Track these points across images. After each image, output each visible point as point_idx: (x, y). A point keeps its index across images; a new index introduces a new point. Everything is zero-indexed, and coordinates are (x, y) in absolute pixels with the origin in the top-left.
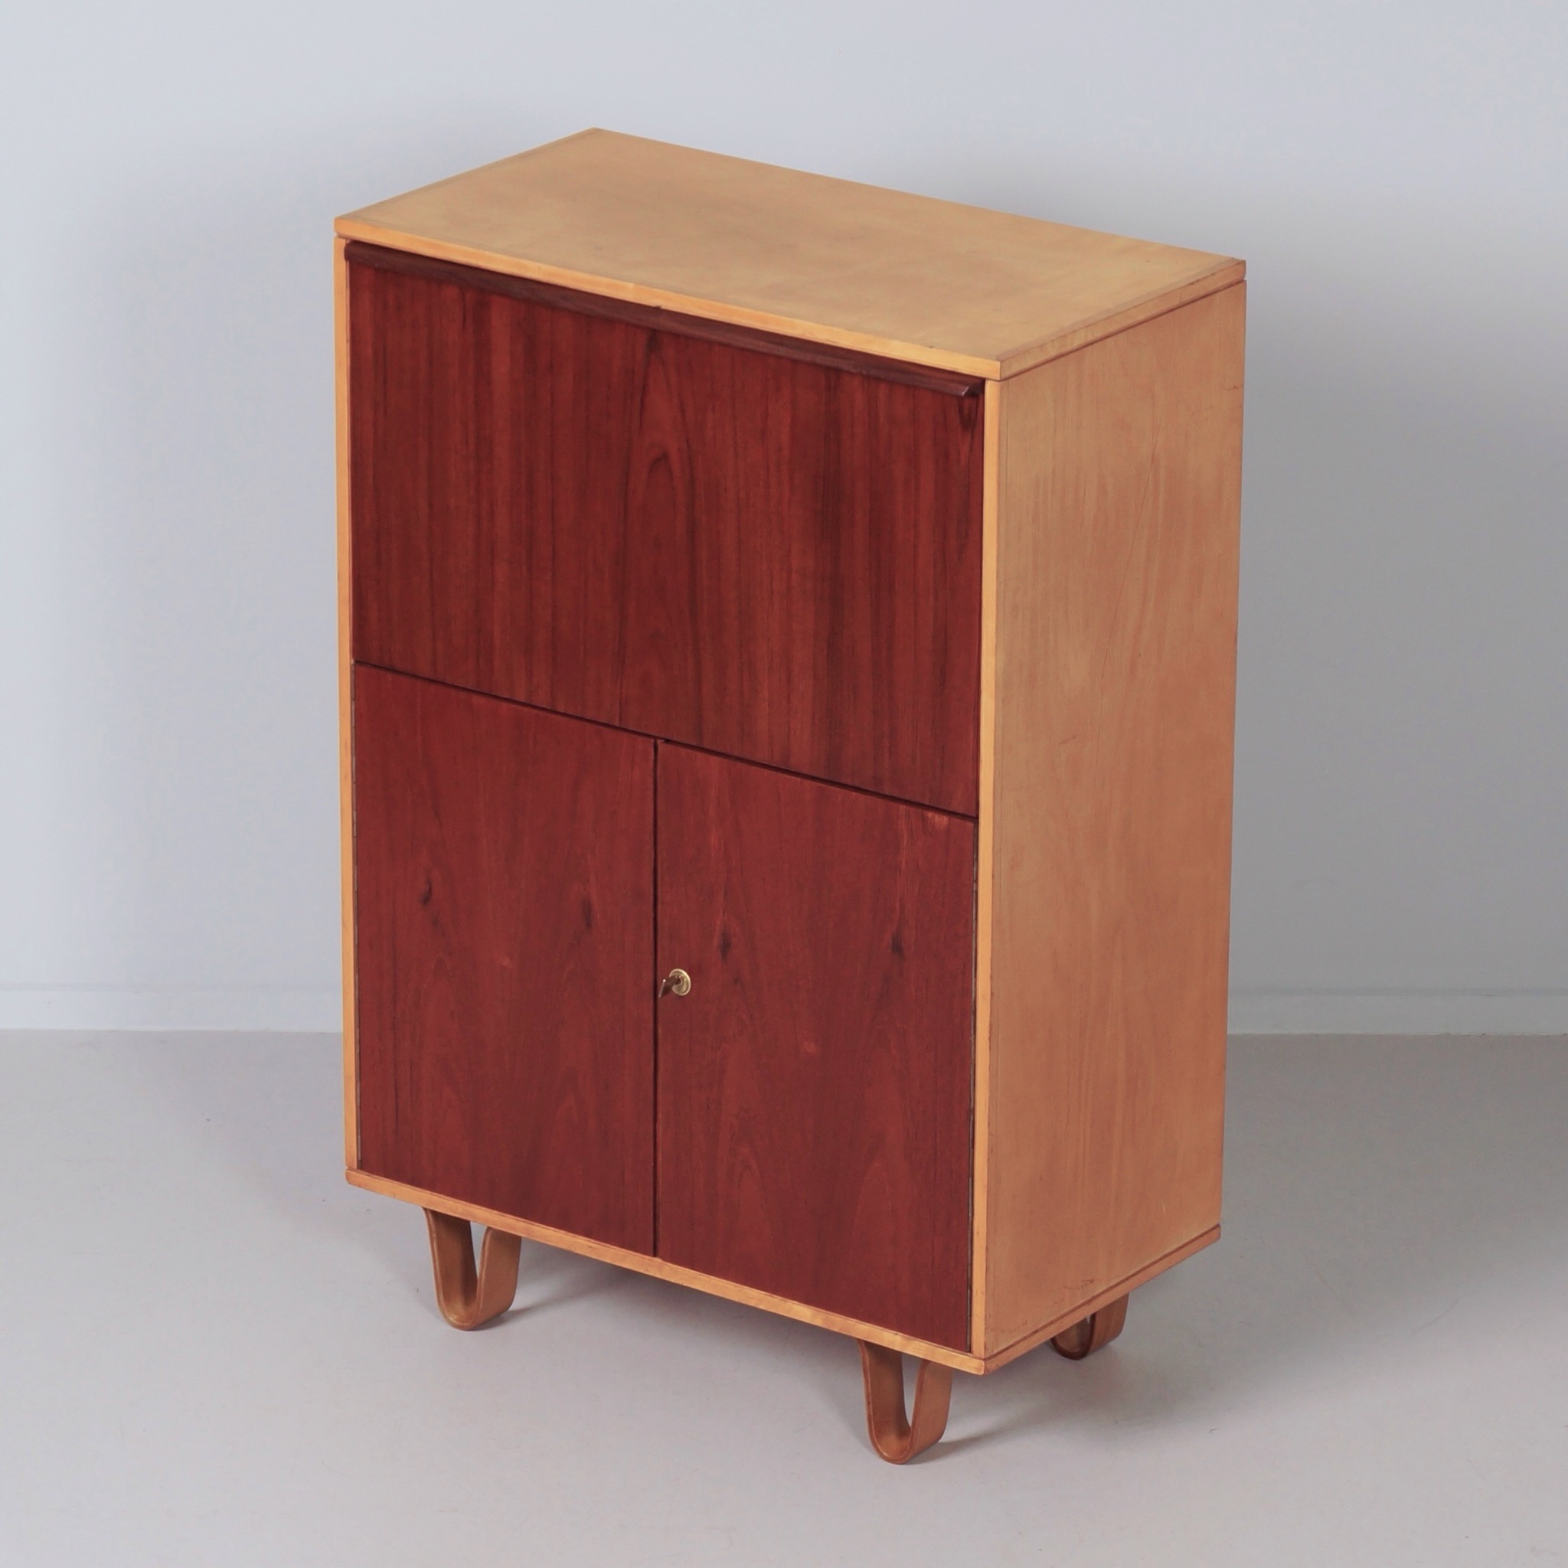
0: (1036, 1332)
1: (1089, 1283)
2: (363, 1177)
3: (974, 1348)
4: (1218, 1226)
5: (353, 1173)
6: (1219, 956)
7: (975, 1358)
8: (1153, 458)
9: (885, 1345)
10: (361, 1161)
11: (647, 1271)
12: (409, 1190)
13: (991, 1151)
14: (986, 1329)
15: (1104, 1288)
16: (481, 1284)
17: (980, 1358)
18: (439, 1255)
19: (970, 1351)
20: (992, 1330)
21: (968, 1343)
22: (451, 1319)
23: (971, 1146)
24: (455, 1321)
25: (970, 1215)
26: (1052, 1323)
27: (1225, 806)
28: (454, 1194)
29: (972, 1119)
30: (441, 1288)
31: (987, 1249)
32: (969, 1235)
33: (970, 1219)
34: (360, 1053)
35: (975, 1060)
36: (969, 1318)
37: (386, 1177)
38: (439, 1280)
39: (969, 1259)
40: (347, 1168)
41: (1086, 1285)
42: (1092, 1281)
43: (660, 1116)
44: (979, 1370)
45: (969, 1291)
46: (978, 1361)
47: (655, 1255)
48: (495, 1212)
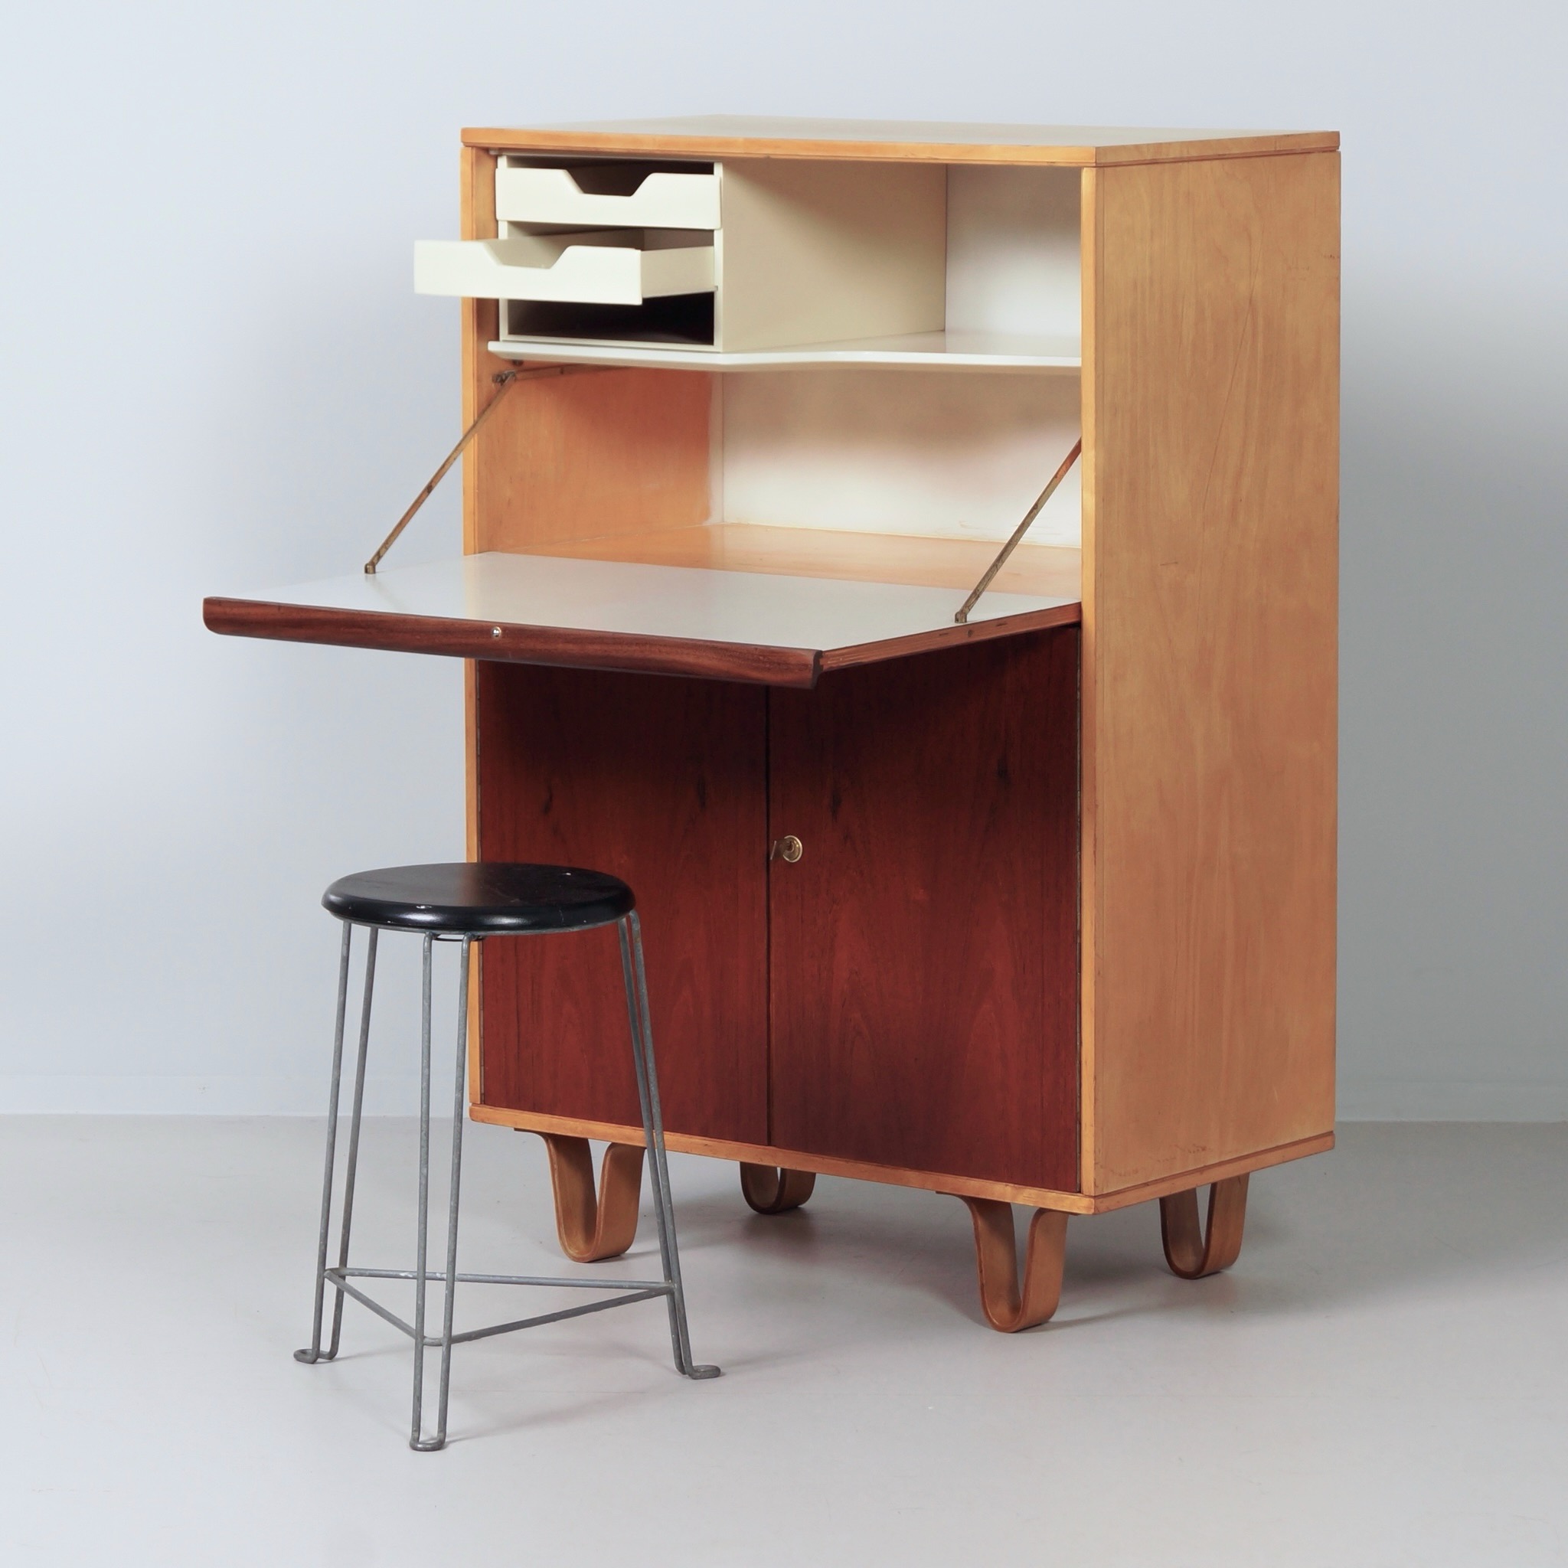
0: (1146, 1184)
1: (1200, 1149)
2: (487, 1111)
3: (1085, 1188)
4: (1331, 1133)
5: (476, 1108)
6: (1326, 843)
7: (1086, 1196)
8: (1251, 301)
9: (995, 1199)
10: (484, 1094)
11: (762, 1161)
12: (531, 1116)
13: (1098, 974)
14: (1095, 1164)
15: (1217, 1161)
16: (600, 1210)
17: (1090, 1197)
18: (560, 1188)
19: (1080, 1192)
20: (1101, 1167)
21: (1078, 1182)
22: (572, 1252)
23: (1078, 971)
24: (575, 1255)
25: (1078, 1044)
26: (1163, 1180)
27: (1329, 686)
28: (573, 1114)
29: (1078, 941)
30: (562, 1221)
31: (1095, 1078)
32: (1078, 1065)
33: (1078, 1047)
34: (483, 981)
35: (1080, 878)
36: (1078, 1155)
37: (508, 1107)
38: (561, 1214)
39: (1078, 1091)
40: (471, 1104)
41: (1198, 1150)
42: (1204, 1149)
43: (773, 995)
44: (1089, 1208)
45: (1078, 1125)
46: (1088, 1199)
47: (769, 1144)
48: (614, 1125)
